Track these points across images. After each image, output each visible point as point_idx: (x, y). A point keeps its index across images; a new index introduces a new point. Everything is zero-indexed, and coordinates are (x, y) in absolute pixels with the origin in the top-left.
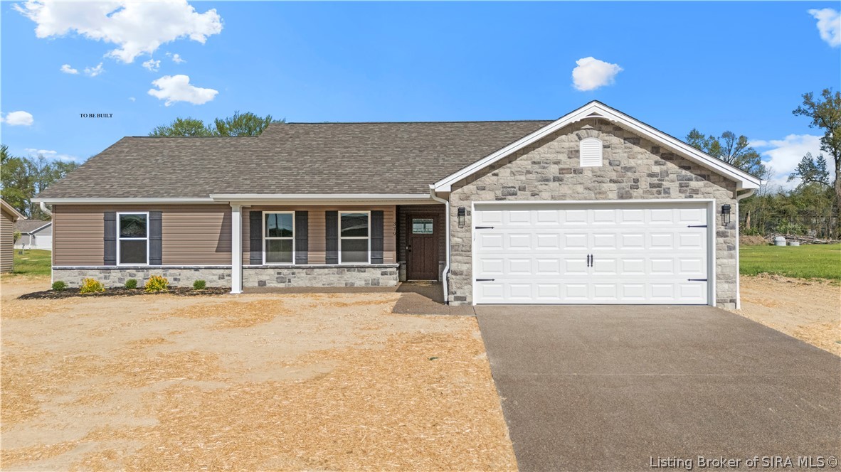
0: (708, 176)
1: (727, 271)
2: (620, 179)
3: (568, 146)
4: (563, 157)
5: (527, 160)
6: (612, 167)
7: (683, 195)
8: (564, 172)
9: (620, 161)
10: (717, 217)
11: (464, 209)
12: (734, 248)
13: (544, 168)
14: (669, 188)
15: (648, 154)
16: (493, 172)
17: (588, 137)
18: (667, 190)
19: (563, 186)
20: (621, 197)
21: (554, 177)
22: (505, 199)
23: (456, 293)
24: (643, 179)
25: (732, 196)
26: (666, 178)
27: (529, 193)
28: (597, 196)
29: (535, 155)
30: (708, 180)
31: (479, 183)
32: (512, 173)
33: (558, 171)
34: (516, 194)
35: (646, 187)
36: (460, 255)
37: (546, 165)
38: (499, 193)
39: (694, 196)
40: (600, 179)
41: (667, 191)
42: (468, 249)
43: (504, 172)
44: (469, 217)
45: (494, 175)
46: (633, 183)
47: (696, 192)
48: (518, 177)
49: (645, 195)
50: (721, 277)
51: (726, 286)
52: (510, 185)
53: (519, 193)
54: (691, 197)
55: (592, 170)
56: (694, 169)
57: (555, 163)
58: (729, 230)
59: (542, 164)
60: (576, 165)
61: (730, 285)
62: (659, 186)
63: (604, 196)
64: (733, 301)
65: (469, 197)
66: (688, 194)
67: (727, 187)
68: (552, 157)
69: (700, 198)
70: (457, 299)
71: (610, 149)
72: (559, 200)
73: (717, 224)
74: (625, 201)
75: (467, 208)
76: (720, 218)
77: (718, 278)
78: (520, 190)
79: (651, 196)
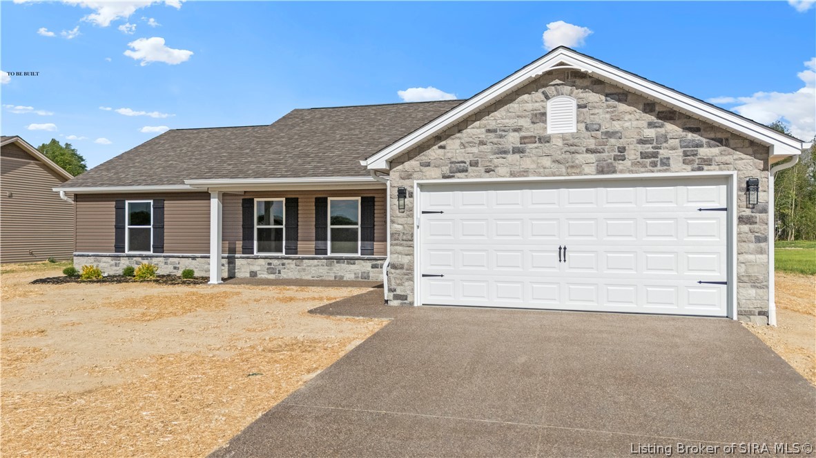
0: (727, 139)
1: (754, 271)
2: (600, 147)
3: (531, 108)
4: (525, 122)
5: (480, 127)
6: (589, 133)
7: (689, 167)
8: (526, 141)
9: (600, 125)
10: (739, 196)
11: (406, 190)
12: (766, 239)
13: (501, 137)
14: (669, 158)
15: (639, 113)
16: (440, 144)
17: (558, 94)
18: (665, 161)
19: (524, 158)
20: (602, 172)
21: (513, 148)
22: (453, 177)
23: (395, 290)
24: (632, 147)
25: (762, 166)
26: (665, 145)
27: (483, 169)
28: (569, 170)
29: (490, 121)
30: (726, 146)
31: (423, 157)
32: (462, 144)
33: (519, 139)
34: (467, 171)
35: (635, 157)
36: (401, 245)
37: (504, 133)
38: (446, 170)
39: (705, 167)
40: (573, 149)
41: (666, 163)
42: (409, 237)
43: (452, 144)
44: (411, 199)
45: (441, 147)
46: (617, 153)
47: (708, 162)
48: (469, 149)
49: (634, 169)
50: (746, 279)
51: (753, 292)
52: (460, 160)
53: (470, 169)
54: (700, 169)
55: (563, 137)
56: (705, 130)
57: (515, 130)
58: (757, 215)
59: (499, 133)
60: (541, 132)
61: (758, 291)
62: (655, 155)
63: (578, 171)
64: (764, 313)
65: (411, 175)
66: (696, 166)
67: (754, 154)
68: (510, 122)
69: (714, 170)
70: (397, 297)
71: (587, 109)
72: (519, 176)
73: (739, 206)
74: (606, 178)
75: (409, 189)
76: (744, 198)
77: (740, 280)
78: (471, 166)
79: (643, 169)
